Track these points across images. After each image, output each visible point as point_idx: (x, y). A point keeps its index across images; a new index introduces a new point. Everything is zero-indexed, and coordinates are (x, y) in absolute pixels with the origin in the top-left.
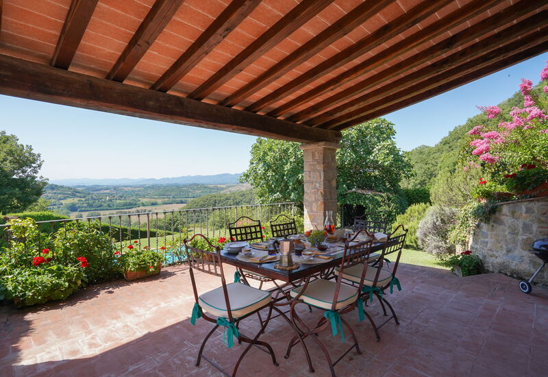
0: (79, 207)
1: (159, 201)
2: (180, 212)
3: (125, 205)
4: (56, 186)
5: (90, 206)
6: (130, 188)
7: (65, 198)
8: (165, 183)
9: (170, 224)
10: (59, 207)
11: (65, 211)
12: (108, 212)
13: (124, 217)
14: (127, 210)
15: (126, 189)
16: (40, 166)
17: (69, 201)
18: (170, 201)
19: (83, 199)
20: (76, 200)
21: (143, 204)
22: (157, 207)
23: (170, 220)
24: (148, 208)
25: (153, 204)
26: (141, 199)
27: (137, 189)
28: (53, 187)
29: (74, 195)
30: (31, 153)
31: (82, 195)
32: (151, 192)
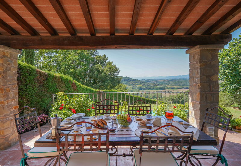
0: (143, 88)
1: (176, 87)
2: (185, 93)
3: (160, 88)
4: (135, 80)
5: (147, 88)
6: (162, 81)
7: (138, 85)
8: (179, 78)
9: (179, 99)
10: (136, 88)
11: (138, 89)
12: (153, 91)
13: (159, 94)
14: (161, 91)
15: (161, 81)
16: (119, 72)
17: (139, 86)
18: (181, 87)
19: (144, 85)
20: (141, 85)
21: (168, 88)
22: (174, 90)
23: (179, 97)
24: (170, 90)
25: (172, 88)
26: (167, 86)
27: (165, 81)
28: (134, 80)
29: (141, 83)
30: (116, 68)
31: (144, 83)
32: (171, 83)
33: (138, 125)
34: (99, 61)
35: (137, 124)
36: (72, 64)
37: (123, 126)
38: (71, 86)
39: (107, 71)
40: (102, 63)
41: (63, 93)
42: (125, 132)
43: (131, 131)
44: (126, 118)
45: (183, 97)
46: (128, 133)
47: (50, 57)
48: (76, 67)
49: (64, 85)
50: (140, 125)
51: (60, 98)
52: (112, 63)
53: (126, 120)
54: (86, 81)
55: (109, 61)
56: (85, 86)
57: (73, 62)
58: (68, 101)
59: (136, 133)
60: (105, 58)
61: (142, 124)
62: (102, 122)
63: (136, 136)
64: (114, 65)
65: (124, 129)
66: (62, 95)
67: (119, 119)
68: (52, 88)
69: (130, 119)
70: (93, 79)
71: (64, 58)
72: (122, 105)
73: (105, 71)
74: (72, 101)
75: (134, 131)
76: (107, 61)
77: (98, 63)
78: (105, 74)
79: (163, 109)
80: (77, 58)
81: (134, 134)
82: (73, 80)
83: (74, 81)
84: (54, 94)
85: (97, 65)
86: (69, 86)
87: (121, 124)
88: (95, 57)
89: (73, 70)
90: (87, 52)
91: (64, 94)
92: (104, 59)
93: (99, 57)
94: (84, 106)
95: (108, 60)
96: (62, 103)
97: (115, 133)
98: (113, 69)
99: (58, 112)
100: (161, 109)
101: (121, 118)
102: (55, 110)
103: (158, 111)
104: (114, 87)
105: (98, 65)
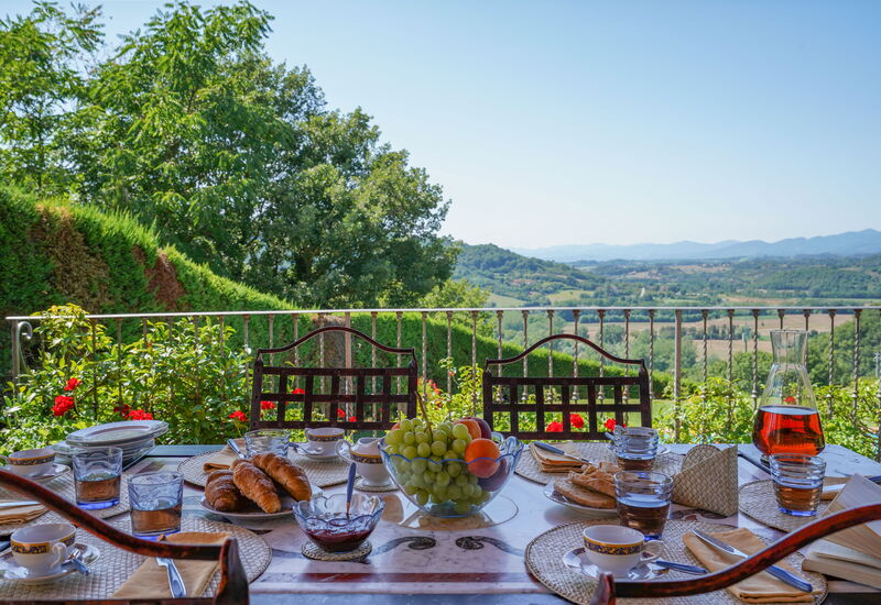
4: (540, 261)
6: (697, 268)
7: (555, 290)
8: (792, 253)
14: (688, 325)
15: (687, 269)
16: (444, 212)
17: (563, 297)
19: (591, 293)
20: (576, 295)
26: (724, 297)
27: (714, 270)
28: (534, 265)
29: (572, 284)
30: (424, 186)
31: (589, 283)
32: (751, 279)
33: (555, 504)
34: (323, 146)
35: (549, 491)
36: (167, 165)
37: (434, 513)
38: (147, 283)
39: (375, 202)
40: (341, 159)
41: (78, 309)
42: (447, 557)
43: (497, 543)
44: (456, 444)
45: (816, 363)
46: (470, 562)
47: (38, 126)
48: (192, 184)
49: (103, 274)
50: (571, 500)
51: (56, 341)
52: (401, 157)
53: (460, 457)
54: (254, 261)
55: (388, 146)
56: (235, 285)
57: (172, 151)
58: (110, 360)
59: (536, 560)
60: (364, 126)
61: (581, 496)
62: (268, 477)
63: (531, 585)
64: (413, 170)
65: (439, 535)
66: (69, 324)
67: (406, 451)
68: (20, 285)
69: (486, 454)
70: (289, 254)
71: (121, 129)
72: (455, 390)
73: (360, 204)
74: (135, 362)
75: (524, 547)
76: (375, 150)
77: (319, 159)
78: (363, 219)
79: (716, 415)
80: (198, 127)
81: (521, 569)
82: (162, 244)
83: (170, 253)
84: (19, 321)
85: (311, 171)
86: (137, 283)
87: (421, 492)
88: (302, 120)
89: (169, 194)
90: (253, 93)
91: (81, 318)
92: (355, 135)
93: (328, 125)
94: (210, 391)
95: (379, 144)
96: (69, 373)
97: (363, 560)
98: (406, 194)
99: (45, 433)
100: (703, 416)
101: (415, 445)
102: (22, 414)
103: (686, 426)
104: (413, 299)
105: (321, 166)
